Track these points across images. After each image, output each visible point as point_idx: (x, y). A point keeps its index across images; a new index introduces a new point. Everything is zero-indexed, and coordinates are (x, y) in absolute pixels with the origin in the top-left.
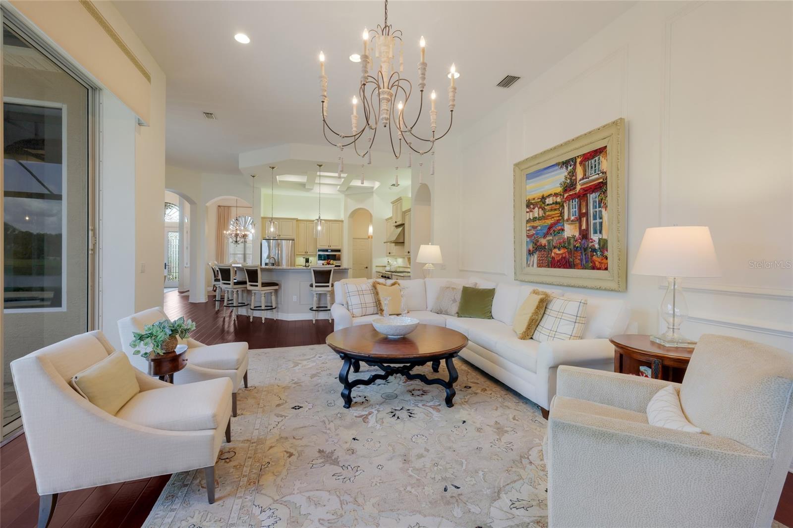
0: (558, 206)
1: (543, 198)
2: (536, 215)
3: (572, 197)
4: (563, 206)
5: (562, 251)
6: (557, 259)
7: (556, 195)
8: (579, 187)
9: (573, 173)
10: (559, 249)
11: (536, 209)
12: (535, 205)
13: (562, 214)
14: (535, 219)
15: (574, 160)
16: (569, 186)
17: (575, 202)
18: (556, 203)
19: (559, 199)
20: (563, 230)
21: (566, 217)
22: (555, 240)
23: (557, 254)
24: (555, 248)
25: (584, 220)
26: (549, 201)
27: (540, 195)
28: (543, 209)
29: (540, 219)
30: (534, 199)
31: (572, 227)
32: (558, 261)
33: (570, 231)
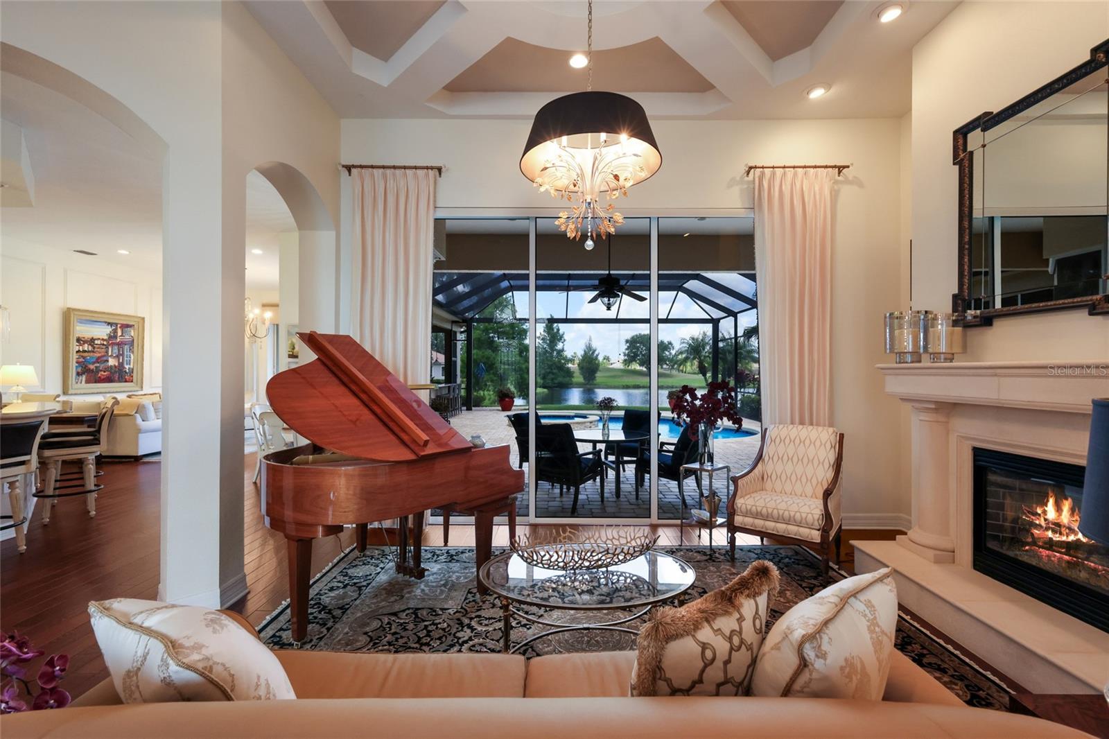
0: (104, 347)
1: (92, 340)
2: (86, 349)
3: (113, 344)
4: (107, 348)
5: (106, 374)
6: (102, 377)
7: (103, 339)
8: (118, 340)
9: (115, 331)
10: (105, 372)
11: (86, 345)
12: (85, 342)
13: (107, 352)
14: (85, 351)
15: (116, 324)
16: (113, 336)
17: (116, 347)
18: (103, 345)
19: (105, 343)
20: (108, 361)
21: (110, 354)
22: (102, 366)
23: (104, 375)
24: (101, 371)
25: (121, 358)
26: (99, 342)
27: (90, 337)
28: (92, 346)
29: (89, 352)
30: (84, 338)
31: (113, 360)
32: (104, 379)
33: (112, 362)
